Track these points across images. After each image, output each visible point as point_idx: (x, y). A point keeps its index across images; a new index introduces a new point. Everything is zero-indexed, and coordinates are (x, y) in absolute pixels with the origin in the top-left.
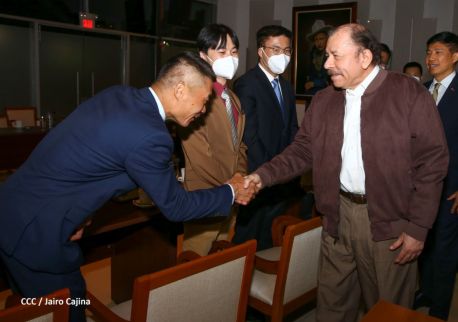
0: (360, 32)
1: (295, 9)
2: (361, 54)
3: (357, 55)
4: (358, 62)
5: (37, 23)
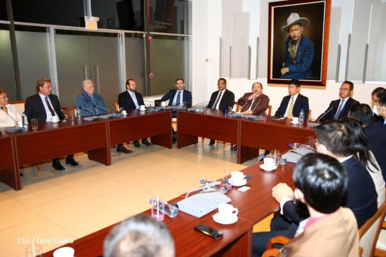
1: (271, 4)
5: (52, 28)
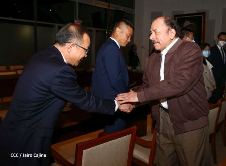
0: (169, 20)
1: (175, 16)
2: (170, 31)
3: (168, 32)
4: (168, 35)
5: (57, 25)
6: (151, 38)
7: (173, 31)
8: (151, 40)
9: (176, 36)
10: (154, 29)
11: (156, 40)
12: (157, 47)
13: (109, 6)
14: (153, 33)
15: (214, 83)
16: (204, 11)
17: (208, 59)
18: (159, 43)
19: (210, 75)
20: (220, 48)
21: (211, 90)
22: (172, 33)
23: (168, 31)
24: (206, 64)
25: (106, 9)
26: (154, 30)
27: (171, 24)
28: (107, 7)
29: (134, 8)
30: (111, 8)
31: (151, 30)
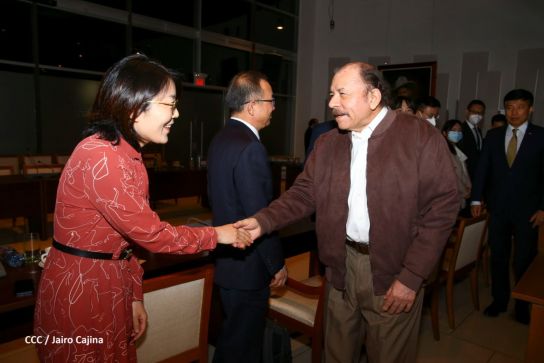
6: (332, 104)
7: (377, 93)
8: (332, 109)
9: (382, 104)
10: (340, 87)
11: (342, 110)
12: (344, 123)
13: (254, 48)
14: (337, 95)
15: (469, 185)
16: (433, 60)
17: (457, 144)
18: (348, 115)
19: (462, 172)
20: (471, 127)
21: (464, 196)
22: (373, 97)
23: (367, 94)
24: (454, 152)
25: (247, 53)
26: (339, 90)
27: (372, 80)
28: (249, 50)
29: (296, 51)
30: (257, 51)
31: (333, 88)
